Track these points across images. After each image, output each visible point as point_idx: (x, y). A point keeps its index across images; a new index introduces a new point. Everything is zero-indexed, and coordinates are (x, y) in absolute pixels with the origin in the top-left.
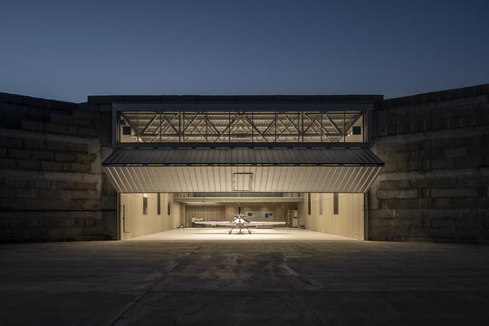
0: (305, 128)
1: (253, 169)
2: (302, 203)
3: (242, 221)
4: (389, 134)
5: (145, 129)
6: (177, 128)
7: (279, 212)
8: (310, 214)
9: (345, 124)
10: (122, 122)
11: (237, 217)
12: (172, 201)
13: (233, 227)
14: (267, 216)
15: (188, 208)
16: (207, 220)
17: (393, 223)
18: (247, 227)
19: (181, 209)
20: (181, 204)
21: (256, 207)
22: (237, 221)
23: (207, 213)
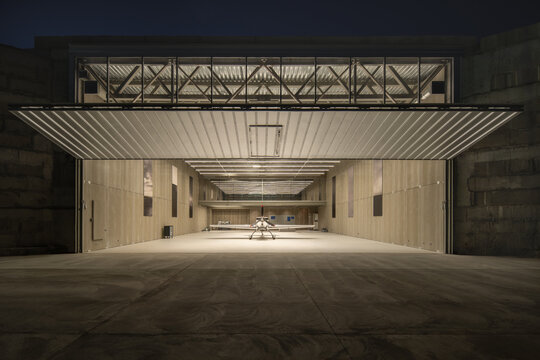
0: (358, 87)
1: (284, 117)
2: (324, 206)
3: (265, 224)
4: (492, 90)
5: (120, 88)
6: (169, 87)
7: (300, 215)
8: (334, 216)
9: (421, 79)
10: (84, 74)
11: (259, 219)
12: (195, 204)
13: (255, 231)
14: (289, 219)
15: (215, 211)
16: (233, 224)
17: (498, 227)
18: (269, 231)
19: (208, 212)
20: (208, 208)
21: (279, 211)
22: (259, 224)
23: (233, 217)
